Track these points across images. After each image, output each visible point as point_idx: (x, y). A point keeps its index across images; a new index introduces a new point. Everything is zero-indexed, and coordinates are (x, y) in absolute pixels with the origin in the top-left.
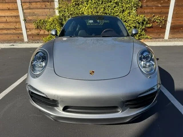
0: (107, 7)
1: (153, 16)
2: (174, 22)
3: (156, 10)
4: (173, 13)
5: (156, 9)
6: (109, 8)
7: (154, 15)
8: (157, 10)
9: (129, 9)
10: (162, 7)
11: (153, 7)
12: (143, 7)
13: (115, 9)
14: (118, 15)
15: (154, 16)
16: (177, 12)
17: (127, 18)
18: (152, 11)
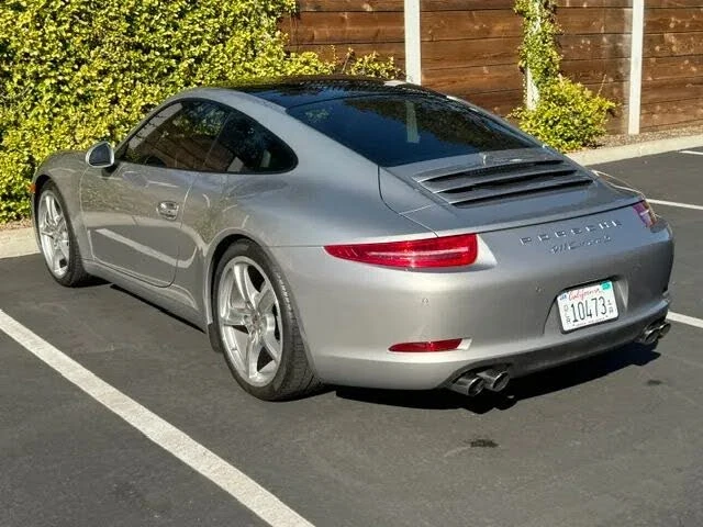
0: (141, 12)
1: (350, 58)
2: (431, 80)
3: (356, 29)
4: (421, 42)
5: (354, 22)
6: (156, 17)
7: (353, 54)
8: (360, 29)
9: (245, 24)
10: (376, 16)
11: (341, 14)
12: (303, 15)
13: (185, 25)
14: (205, 55)
15: (353, 58)
16: (432, 35)
17: (246, 70)
18: (343, 32)
